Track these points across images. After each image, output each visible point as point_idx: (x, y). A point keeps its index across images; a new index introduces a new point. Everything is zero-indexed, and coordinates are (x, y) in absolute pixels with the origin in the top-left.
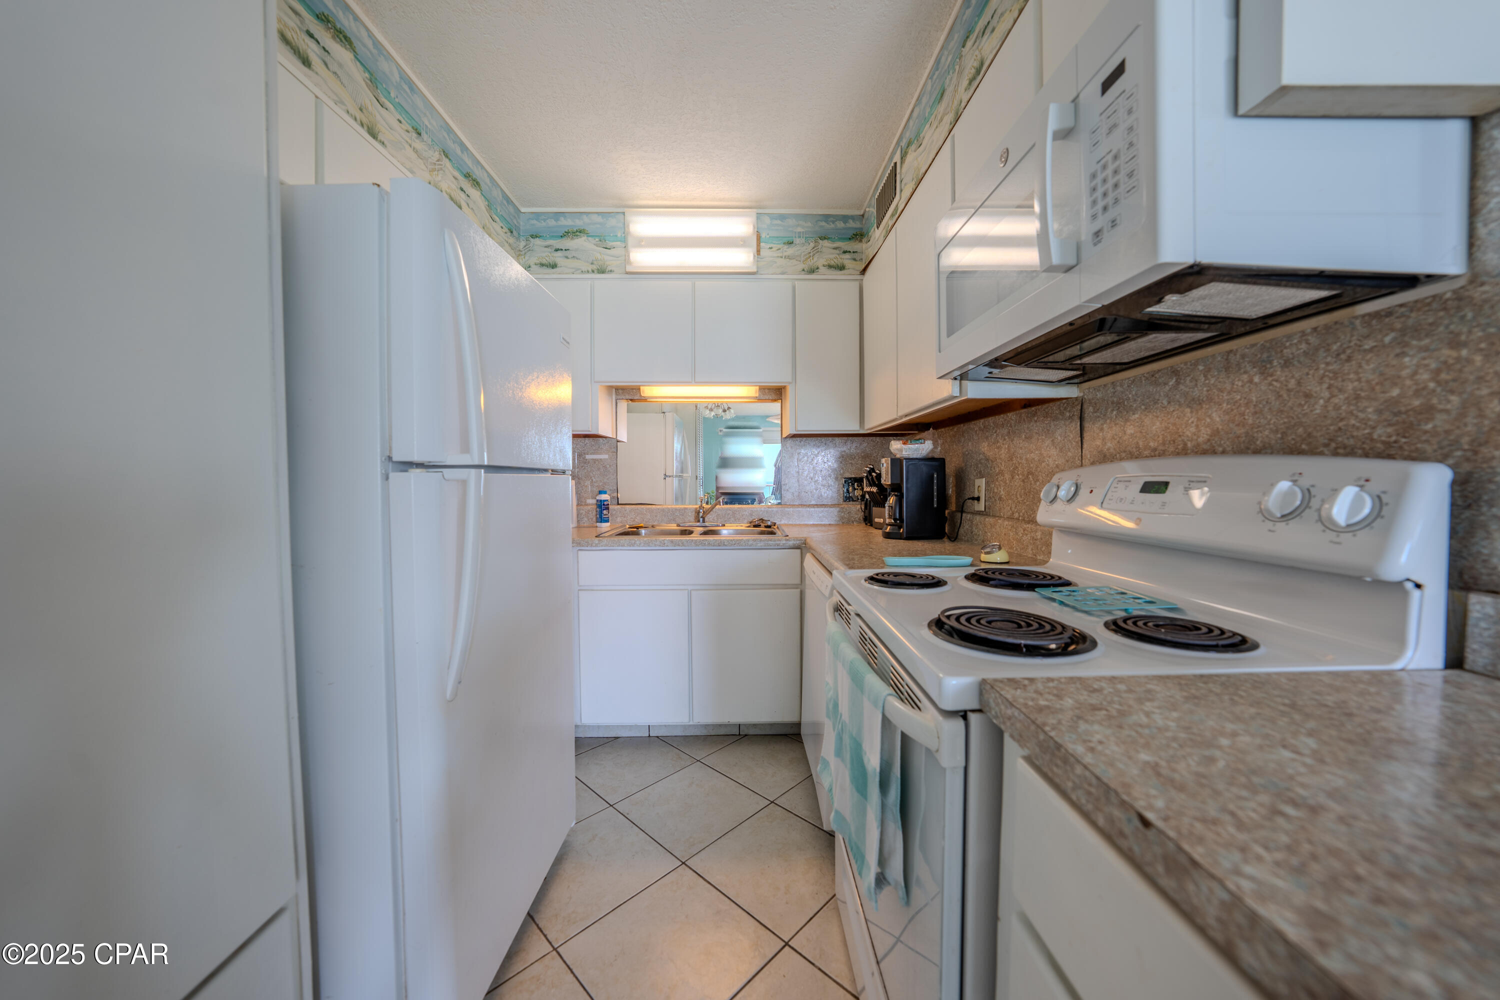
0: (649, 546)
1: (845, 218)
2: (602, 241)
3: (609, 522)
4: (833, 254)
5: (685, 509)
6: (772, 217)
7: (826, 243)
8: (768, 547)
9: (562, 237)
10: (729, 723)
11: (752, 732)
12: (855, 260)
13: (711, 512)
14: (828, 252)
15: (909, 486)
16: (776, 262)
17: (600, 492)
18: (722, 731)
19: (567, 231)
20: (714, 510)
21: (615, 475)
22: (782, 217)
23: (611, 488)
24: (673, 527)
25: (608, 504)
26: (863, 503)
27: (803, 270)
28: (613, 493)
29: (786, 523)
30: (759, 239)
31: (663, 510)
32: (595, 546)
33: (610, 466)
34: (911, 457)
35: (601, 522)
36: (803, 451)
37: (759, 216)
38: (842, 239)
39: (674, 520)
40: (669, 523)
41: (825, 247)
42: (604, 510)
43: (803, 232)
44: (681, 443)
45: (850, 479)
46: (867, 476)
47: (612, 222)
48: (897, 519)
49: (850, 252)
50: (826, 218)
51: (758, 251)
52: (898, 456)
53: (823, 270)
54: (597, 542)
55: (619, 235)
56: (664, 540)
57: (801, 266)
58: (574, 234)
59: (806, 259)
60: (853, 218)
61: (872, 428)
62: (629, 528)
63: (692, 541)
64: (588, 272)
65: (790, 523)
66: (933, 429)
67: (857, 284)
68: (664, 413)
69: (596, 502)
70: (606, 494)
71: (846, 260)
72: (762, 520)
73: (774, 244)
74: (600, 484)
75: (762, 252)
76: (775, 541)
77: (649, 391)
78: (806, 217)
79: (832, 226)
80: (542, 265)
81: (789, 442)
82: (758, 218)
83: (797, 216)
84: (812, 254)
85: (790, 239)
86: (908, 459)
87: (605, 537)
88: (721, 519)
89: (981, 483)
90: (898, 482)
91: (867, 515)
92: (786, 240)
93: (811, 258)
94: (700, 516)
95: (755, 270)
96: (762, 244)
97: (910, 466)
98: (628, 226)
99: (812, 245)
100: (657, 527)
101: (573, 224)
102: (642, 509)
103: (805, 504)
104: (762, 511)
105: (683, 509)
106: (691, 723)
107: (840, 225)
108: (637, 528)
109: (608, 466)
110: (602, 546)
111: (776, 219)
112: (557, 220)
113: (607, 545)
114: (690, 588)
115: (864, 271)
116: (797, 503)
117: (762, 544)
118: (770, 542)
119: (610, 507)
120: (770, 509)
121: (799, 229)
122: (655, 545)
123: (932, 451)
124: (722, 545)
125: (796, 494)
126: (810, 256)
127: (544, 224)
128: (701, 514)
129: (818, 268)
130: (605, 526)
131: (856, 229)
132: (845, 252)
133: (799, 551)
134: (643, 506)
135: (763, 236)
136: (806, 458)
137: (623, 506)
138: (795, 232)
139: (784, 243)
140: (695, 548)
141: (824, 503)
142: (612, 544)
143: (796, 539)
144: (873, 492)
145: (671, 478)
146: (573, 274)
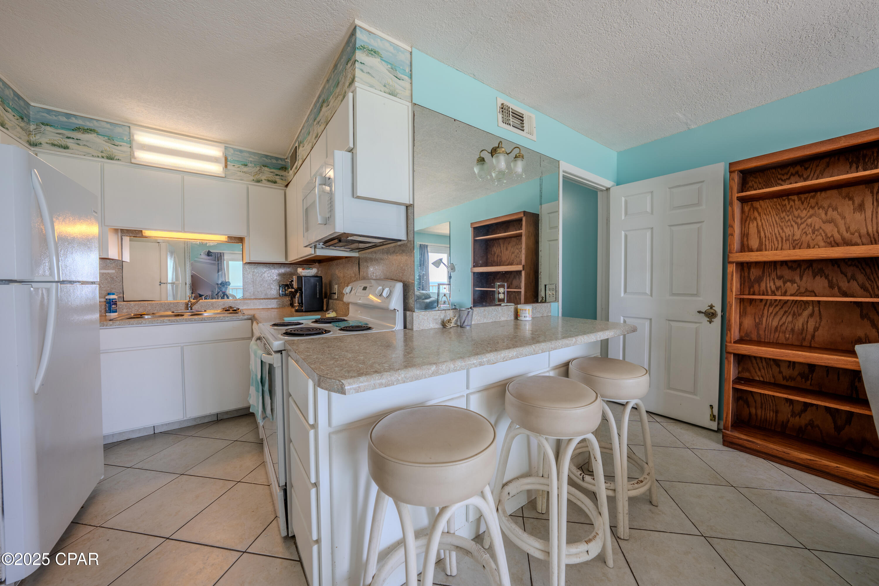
0: (152, 323)
1: (277, 159)
2: (110, 139)
3: (117, 312)
4: (270, 175)
5: (178, 302)
6: (235, 150)
7: (266, 169)
8: (232, 320)
9: (73, 130)
10: (210, 414)
11: (225, 417)
12: (282, 179)
13: (197, 304)
14: (267, 173)
15: (305, 288)
16: (237, 174)
17: (109, 294)
18: (206, 420)
19: (78, 127)
20: (199, 302)
21: (121, 283)
22: (241, 151)
23: (118, 291)
24: (170, 313)
25: (116, 301)
26: (290, 297)
27: (253, 180)
28: (120, 294)
29: (246, 308)
30: (226, 159)
31: (161, 304)
32: (110, 326)
33: (117, 277)
34: (307, 275)
35: (110, 312)
36: (256, 270)
37: (226, 148)
38: (274, 168)
39: (170, 310)
40: (166, 312)
41: (266, 170)
42: (112, 305)
43: (253, 161)
44: (173, 262)
45: (283, 285)
46: (290, 284)
47: (119, 130)
48: (300, 303)
49: (279, 175)
50: (267, 156)
51: (226, 166)
52: (301, 275)
53: (264, 181)
54: (111, 323)
55: (125, 139)
56: (163, 320)
57: (252, 178)
58: (85, 131)
59: (255, 175)
60: (281, 159)
61: (291, 261)
62: (134, 315)
63: (184, 319)
64: (98, 157)
65: (249, 308)
66: (318, 263)
67: (283, 192)
68: (159, 243)
69: (105, 300)
70: (114, 295)
71: (277, 179)
72: (231, 307)
73: (236, 164)
74: (108, 289)
75: (229, 167)
76: (236, 316)
77: (149, 233)
78: (255, 154)
79: (270, 161)
80: (54, 145)
81: (247, 266)
82: (225, 149)
83: (249, 152)
84: (258, 173)
85: (246, 164)
86: (305, 277)
87: (117, 320)
88: (203, 307)
89: (336, 287)
90: (301, 287)
91: (292, 302)
92: (243, 163)
93: (258, 175)
94: (188, 306)
95: (224, 176)
96: (228, 163)
97: (306, 280)
98: (133, 136)
99: (258, 168)
100: (157, 314)
101: (84, 124)
102: (144, 303)
103: (258, 298)
104: (230, 302)
105: (176, 303)
106: (185, 419)
107: (274, 161)
108: (141, 315)
109: (115, 277)
110: (115, 326)
111: (237, 151)
112: (68, 118)
113: (120, 325)
114: (182, 345)
115: (287, 186)
116: (253, 298)
117: (229, 318)
118: (233, 317)
119: (118, 303)
120: (236, 301)
121: (251, 159)
122: (157, 323)
123: (317, 273)
124: (204, 320)
125: (252, 293)
126: (256, 174)
127: (54, 118)
128: (189, 305)
129: (262, 180)
130: (113, 315)
131: (282, 165)
132: (277, 175)
133: (250, 321)
134: (145, 302)
135: (229, 158)
136: (257, 274)
137: (128, 302)
138: (249, 160)
139: (242, 165)
140: (186, 323)
141: (268, 297)
142: (124, 324)
143: (249, 315)
144: (292, 291)
145: (165, 284)
146: (85, 156)
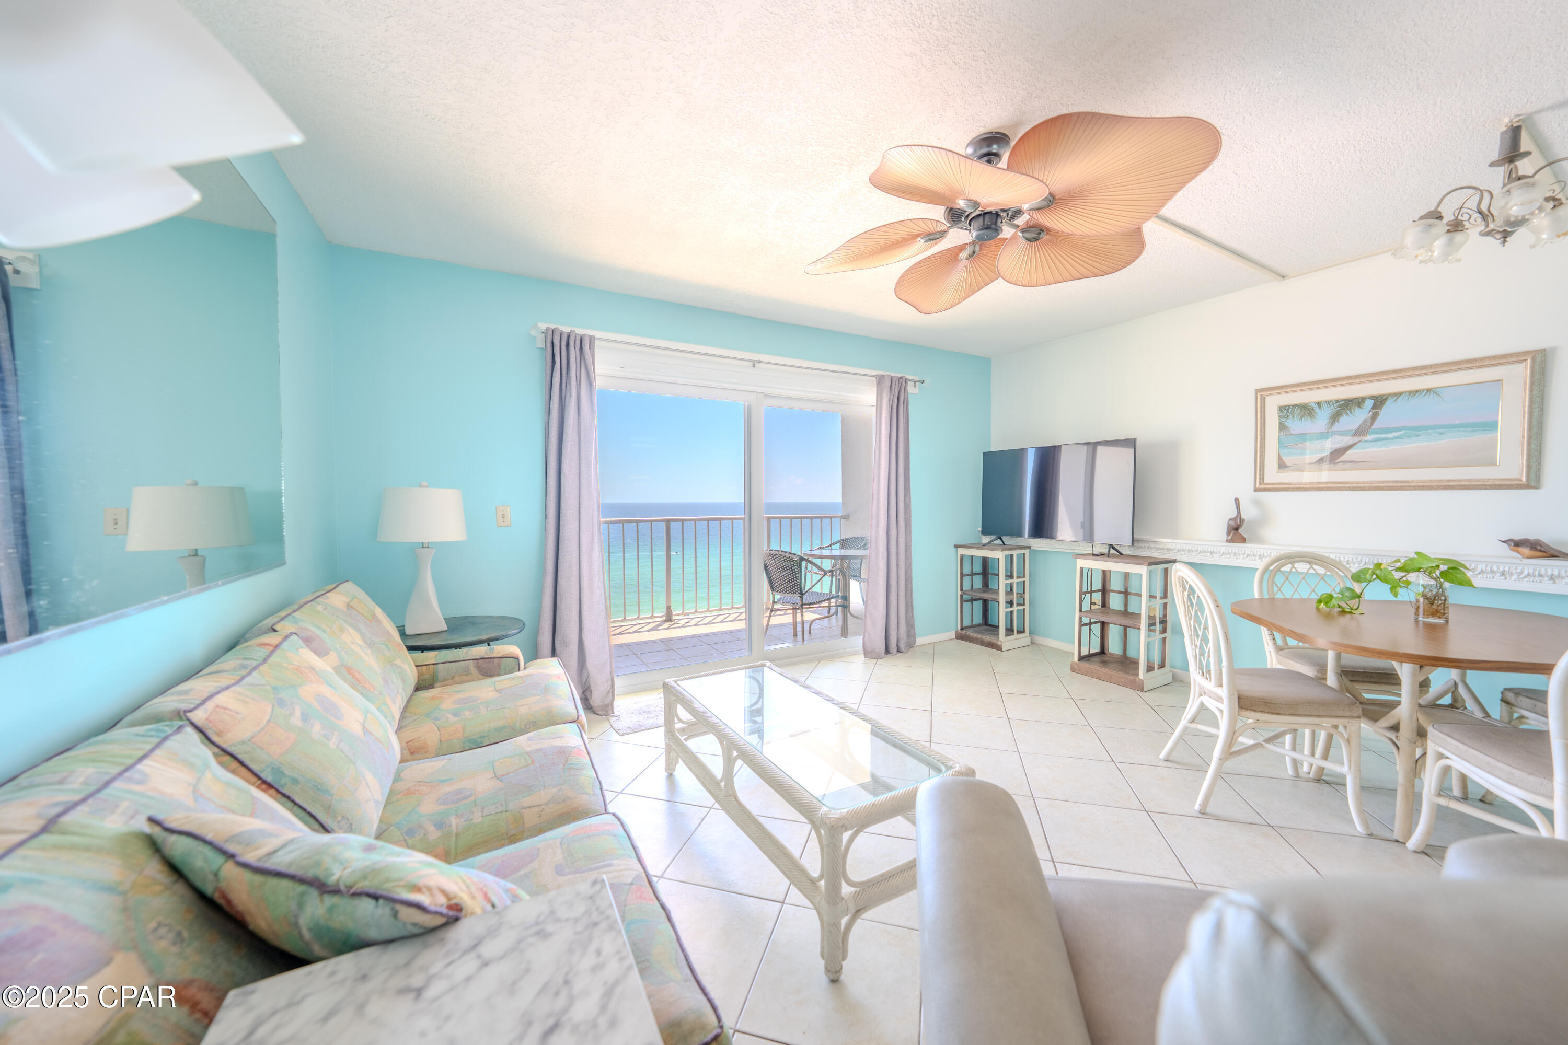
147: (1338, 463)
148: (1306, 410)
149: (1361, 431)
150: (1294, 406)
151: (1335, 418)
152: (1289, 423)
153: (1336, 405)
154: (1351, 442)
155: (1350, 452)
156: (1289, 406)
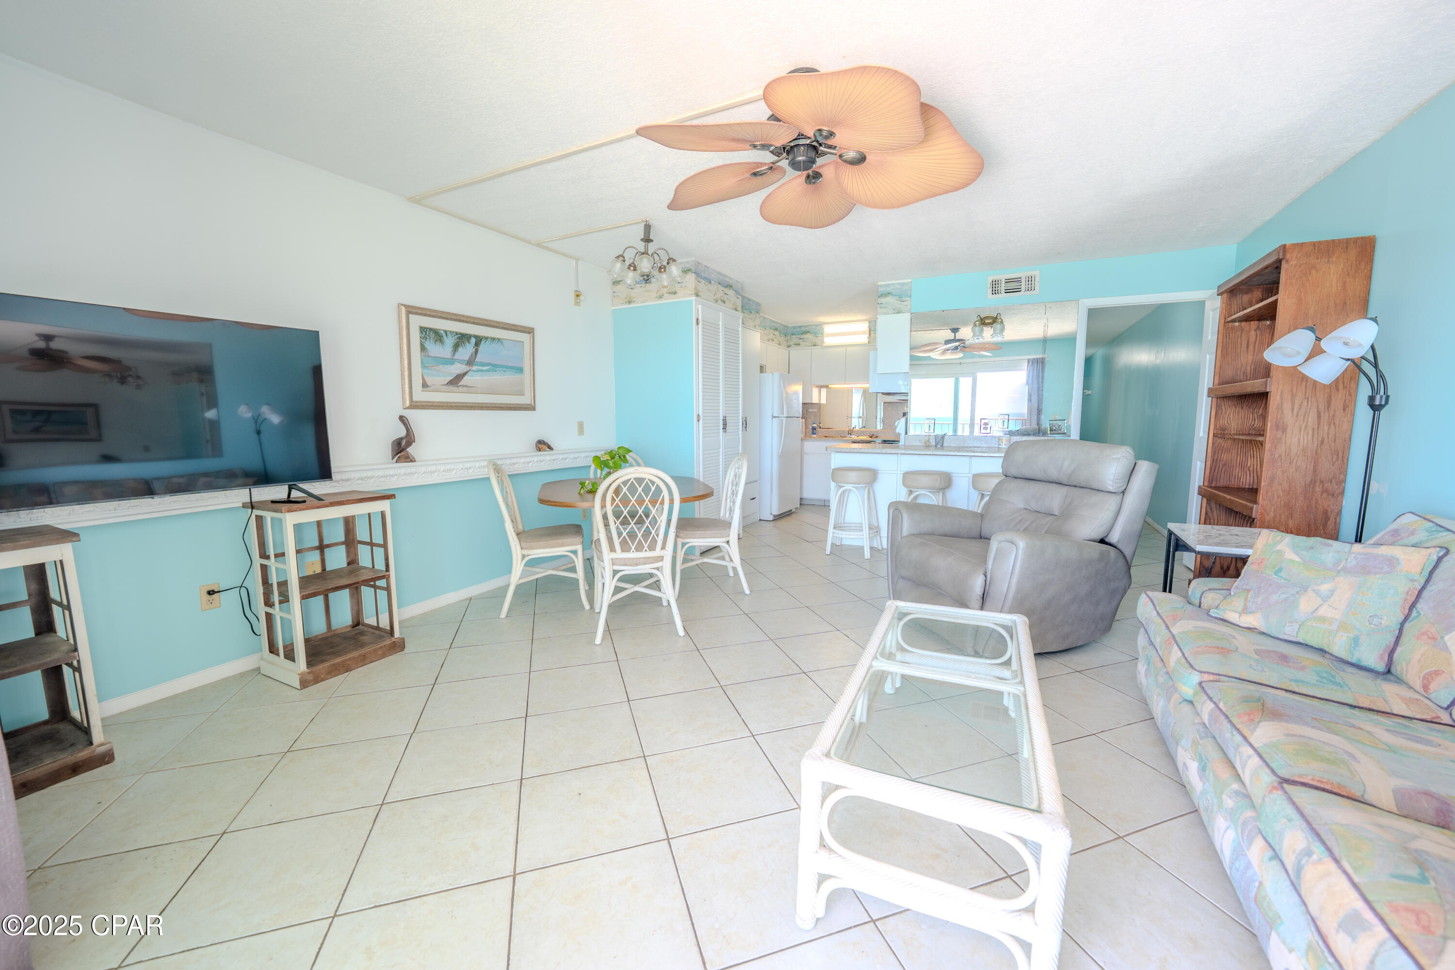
2: (815, 335)
3: (818, 433)
9: (800, 335)
19: (803, 332)
21: (819, 418)
23: (817, 422)
25: (817, 428)
28: (819, 424)
30: (870, 331)
35: (814, 434)
42: (815, 430)
47: (818, 329)
51: (870, 335)
55: (820, 333)
58: (806, 333)
64: (810, 346)
70: (815, 424)
74: (813, 421)
77: (831, 386)
80: (795, 344)
87: (815, 439)
95: (869, 342)
98: (823, 330)
101: (806, 329)
109: (816, 414)
112: (800, 329)
137: (821, 428)
146: (806, 347)
147: (460, 386)
148: (438, 336)
149: (470, 362)
150: (431, 329)
151: (456, 347)
152: (428, 345)
153: (456, 337)
154: (465, 371)
155: (465, 378)
156: (427, 328)
